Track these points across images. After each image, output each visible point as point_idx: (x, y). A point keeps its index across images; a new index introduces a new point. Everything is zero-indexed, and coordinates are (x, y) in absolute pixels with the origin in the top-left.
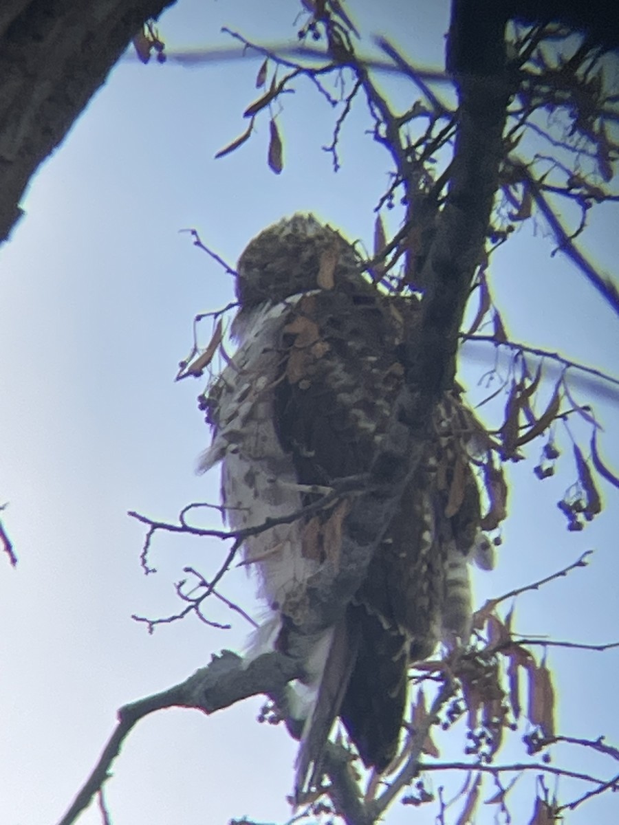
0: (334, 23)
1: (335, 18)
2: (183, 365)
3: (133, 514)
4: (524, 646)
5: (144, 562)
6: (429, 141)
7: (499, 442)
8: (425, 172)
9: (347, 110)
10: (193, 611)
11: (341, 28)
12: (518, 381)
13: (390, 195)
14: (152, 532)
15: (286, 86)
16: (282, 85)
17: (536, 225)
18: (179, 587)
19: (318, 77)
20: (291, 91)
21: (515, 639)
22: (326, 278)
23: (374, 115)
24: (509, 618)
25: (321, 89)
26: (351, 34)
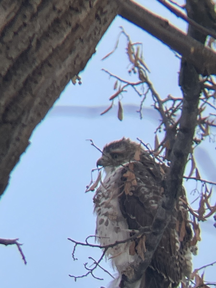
0: (141, 68)
1: (141, 66)
2: (87, 187)
3: (69, 239)
4: (208, 286)
5: (73, 256)
6: (173, 109)
7: (198, 214)
8: (172, 119)
9: (145, 98)
10: (90, 273)
11: (143, 69)
12: (204, 193)
13: (160, 128)
14: (76, 245)
15: (124, 89)
16: (122, 89)
17: (210, 138)
18: (85, 265)
19: (135, 86)
20: (126, 91)
21: (205, 283)
22: (137, 156)
23: (154, 100)
24: (202, 276)
25: (136, 91)
26: (147, 72)
